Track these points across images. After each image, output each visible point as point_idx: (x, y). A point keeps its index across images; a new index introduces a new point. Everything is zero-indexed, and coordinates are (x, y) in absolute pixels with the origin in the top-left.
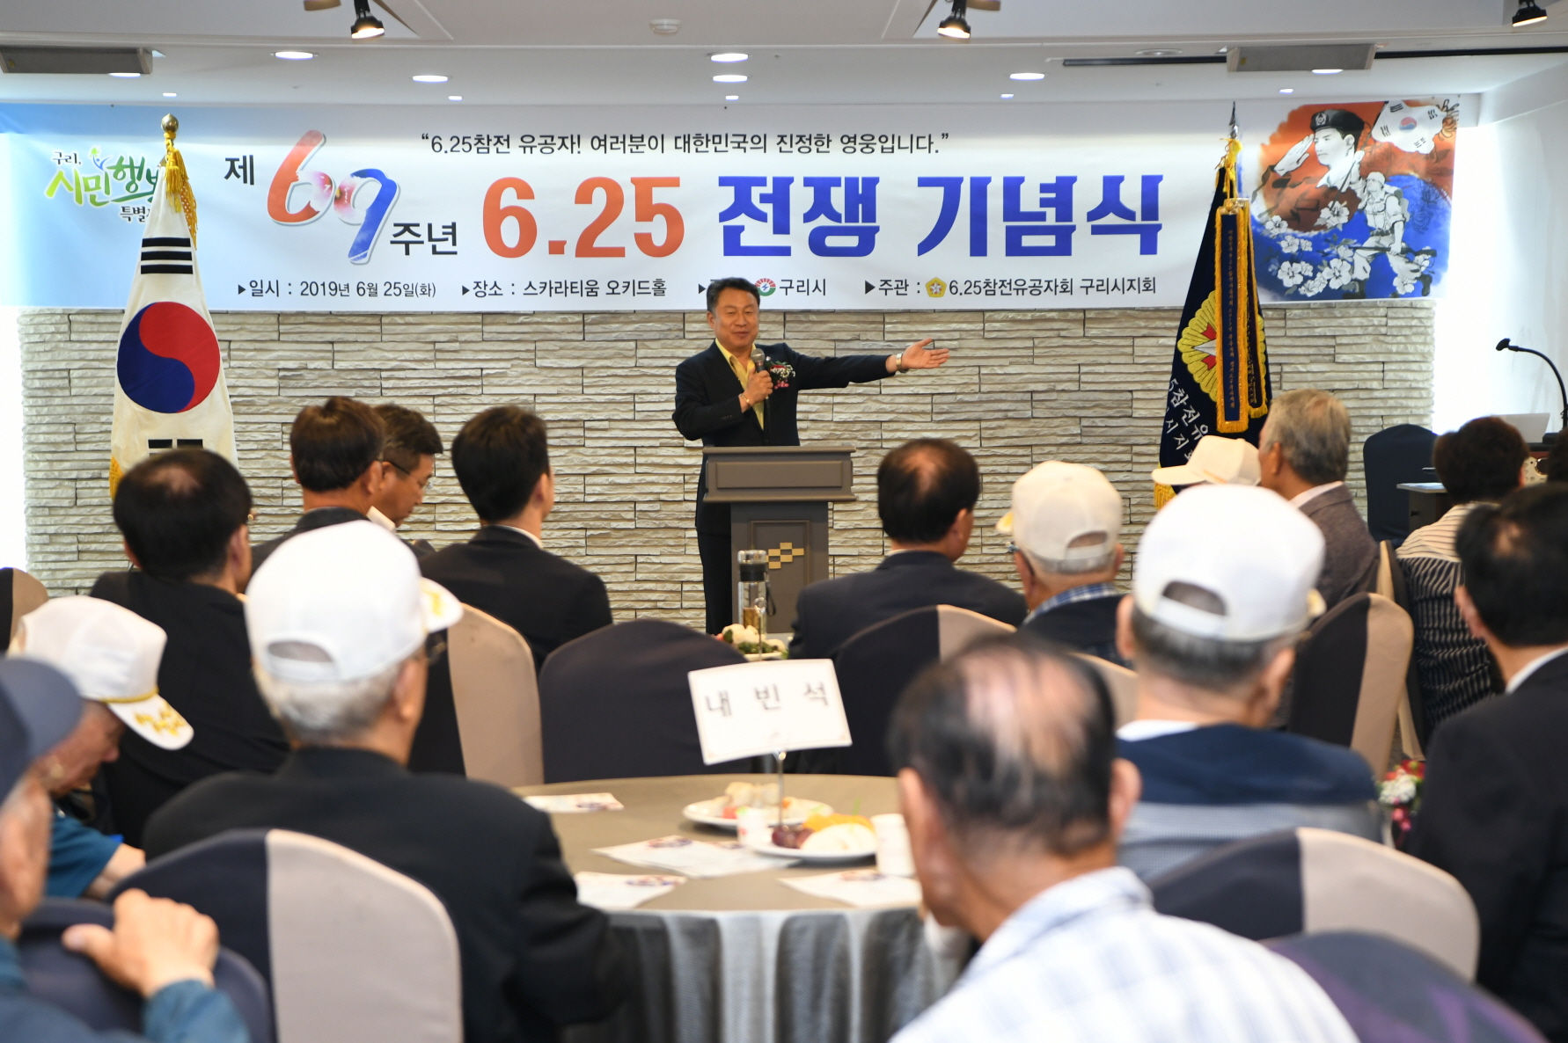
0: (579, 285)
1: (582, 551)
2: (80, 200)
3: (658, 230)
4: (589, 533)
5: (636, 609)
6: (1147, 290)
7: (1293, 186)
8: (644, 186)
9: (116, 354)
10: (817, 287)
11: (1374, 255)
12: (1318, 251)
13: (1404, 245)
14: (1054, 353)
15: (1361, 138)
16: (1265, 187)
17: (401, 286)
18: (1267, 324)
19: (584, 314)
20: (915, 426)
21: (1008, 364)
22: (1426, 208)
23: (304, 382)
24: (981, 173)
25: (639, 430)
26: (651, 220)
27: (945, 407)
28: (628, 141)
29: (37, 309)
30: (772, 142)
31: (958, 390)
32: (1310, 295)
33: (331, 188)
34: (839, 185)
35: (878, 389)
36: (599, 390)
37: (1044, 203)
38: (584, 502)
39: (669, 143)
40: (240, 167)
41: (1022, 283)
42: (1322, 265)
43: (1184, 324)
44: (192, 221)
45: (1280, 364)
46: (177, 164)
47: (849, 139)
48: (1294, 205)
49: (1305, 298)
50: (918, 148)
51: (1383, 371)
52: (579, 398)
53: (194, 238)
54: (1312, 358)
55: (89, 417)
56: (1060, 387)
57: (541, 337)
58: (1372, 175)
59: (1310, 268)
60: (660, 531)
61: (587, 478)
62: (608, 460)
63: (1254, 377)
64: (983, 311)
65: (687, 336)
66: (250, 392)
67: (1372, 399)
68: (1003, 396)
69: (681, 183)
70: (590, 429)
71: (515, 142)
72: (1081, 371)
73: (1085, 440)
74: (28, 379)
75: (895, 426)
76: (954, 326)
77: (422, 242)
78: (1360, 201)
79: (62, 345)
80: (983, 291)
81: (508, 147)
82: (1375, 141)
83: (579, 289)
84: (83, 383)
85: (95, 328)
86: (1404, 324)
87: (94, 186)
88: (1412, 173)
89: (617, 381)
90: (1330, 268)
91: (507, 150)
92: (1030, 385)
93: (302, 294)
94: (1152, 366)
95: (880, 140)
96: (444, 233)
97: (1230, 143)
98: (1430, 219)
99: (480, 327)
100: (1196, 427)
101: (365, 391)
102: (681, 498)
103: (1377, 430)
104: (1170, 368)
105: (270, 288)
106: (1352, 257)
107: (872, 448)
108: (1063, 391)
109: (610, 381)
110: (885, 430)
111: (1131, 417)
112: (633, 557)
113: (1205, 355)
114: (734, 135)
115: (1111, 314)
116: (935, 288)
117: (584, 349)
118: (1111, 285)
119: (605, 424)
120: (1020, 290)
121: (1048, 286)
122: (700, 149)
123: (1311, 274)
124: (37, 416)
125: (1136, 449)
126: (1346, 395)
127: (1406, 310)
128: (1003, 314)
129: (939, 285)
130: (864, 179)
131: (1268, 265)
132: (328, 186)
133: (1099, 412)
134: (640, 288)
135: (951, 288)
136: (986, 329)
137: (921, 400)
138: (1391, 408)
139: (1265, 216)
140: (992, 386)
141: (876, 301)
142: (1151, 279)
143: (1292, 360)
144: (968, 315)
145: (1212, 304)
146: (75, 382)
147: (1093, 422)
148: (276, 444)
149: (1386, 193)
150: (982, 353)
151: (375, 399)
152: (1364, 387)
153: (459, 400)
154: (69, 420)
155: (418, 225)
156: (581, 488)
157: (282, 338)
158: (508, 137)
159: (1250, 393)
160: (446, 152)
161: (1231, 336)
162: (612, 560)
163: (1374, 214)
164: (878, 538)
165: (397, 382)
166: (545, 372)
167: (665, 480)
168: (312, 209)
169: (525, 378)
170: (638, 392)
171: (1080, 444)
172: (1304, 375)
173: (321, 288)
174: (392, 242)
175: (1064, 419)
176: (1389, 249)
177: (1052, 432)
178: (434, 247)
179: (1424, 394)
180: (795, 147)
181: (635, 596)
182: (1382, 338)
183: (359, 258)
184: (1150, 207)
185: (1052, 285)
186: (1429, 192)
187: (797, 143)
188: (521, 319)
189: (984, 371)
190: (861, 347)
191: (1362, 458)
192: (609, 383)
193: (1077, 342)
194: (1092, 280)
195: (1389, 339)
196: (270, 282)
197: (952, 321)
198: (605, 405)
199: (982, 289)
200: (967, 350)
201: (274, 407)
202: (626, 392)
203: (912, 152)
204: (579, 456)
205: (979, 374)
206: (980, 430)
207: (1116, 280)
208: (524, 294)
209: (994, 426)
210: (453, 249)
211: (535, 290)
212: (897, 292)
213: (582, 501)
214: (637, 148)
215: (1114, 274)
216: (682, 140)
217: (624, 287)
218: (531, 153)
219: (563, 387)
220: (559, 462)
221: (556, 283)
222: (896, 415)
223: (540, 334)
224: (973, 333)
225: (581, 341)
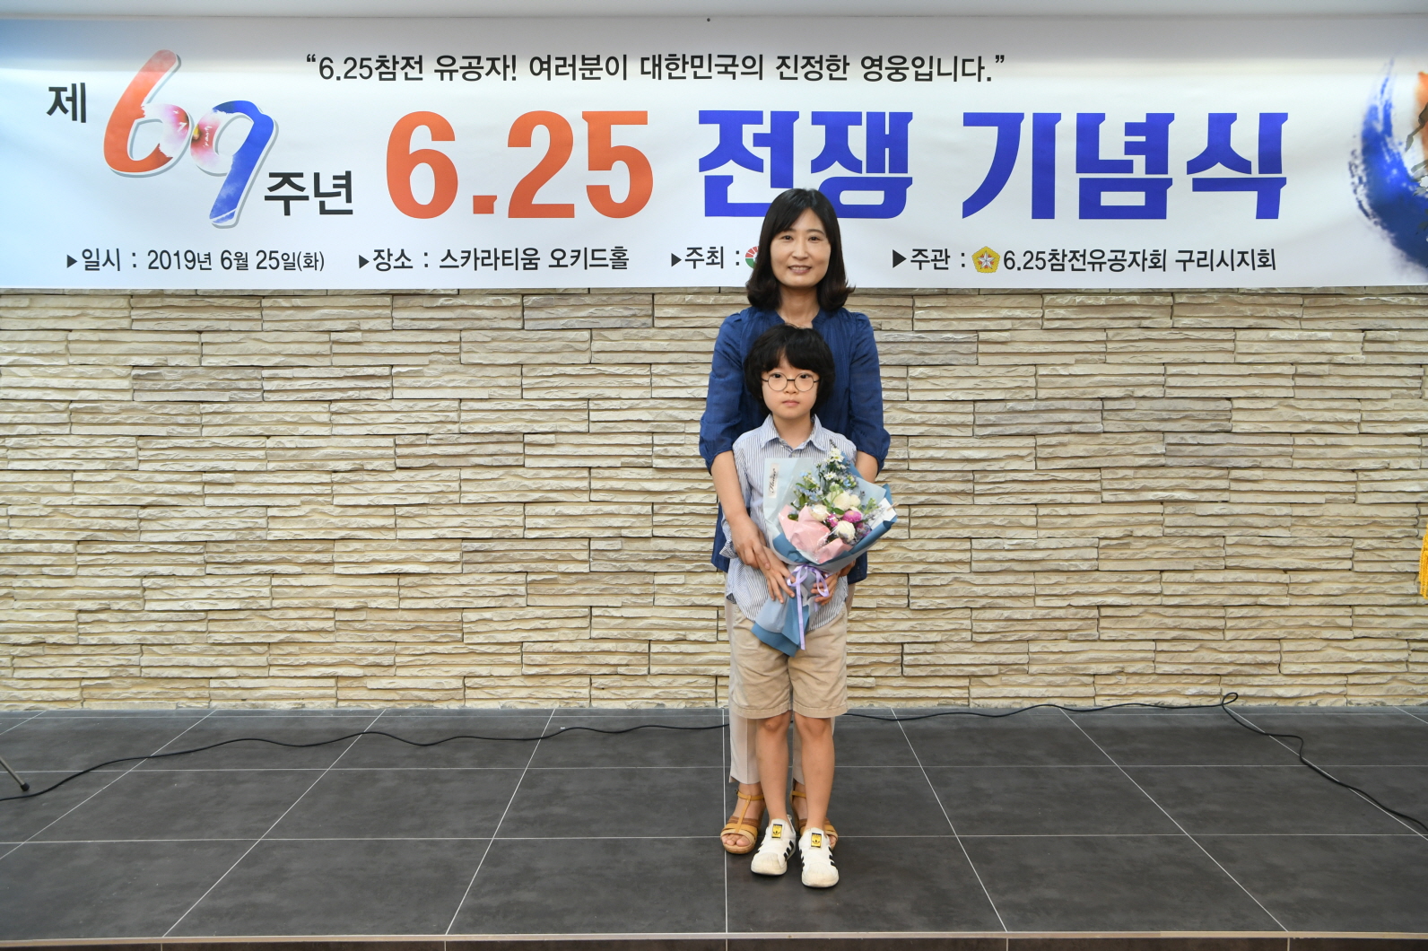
0: (513, 255)
1: (522, 601)
3: (618, 181)
4: (531, 578)
5: (591, 675)
6: (1265, 265)
8: (600, 123)
14: (1133, 349)
16: (1424, 129)
17: (278, 256)
19: (523, 294)
20: (953, 443)
21: (1073, 362)
23: (164, 383)
24: (1047, 108)
25: (594, 446)
26: (609, 168)
27: (992, 417)
28: (579, 64)
30: (770, 66)
31: (1008, 397)
33: (187, 126)
34: (860, 123)
35: (904, 395)
36: (542, 394)
37: (1131, 148)
38: (524, 538)
39: (634, 67)
40: (68, 99)
41: (1100, 254)
47: (873, 61)
50: (964, 74)
52: (517, 405)
56: (1139, 393)
57: (467, 324)
60: (622, 576)
61: (528, 508)
62: (555, 484)
64: (1041, 293)
65: (657, 323)
66: (94, 395)
68: (1066, 404)
69: (649, 119)
70: (531, 444)
71: (430, 65)
72: (1168, 372)
73: (1170, 461)
75: (925, 441)
76: (1004, 313)
77: (306, 198)
80: (1048, 265)
81: (421, 72)
83: (513, 261)
89: (566, 381)
91: (420, 76)
92: (1102, 389)
93: (150, 267)
94: (1260, 367)
95: (913, 63)
96: (335, 186)
99: (388, 312)
101: (242, 394)
102: (648, 534)
105: (108, 258)
107: (895, 471)
108: (1144, 398)
109: (557, 381)
110: (913, 447)
111: (1229, 432)
114: (719, 56)
115: (1208, 297)
116: (985, 260)
117: (523, 340)
118: (1217, 259)
119: (551, 438)
120: (1097, 264)
121: (1134, 260)
122: (674, 74)
125: (1235, 474)
128: (1067, 299)
129: (989, 256)
130: (892, 114)
132: (184, 124)
133: (1190, 425)
134: (593, 258)
135: (1006, 260)
136: (1046, 317)
137: (960, 408)
139: (1421, 169)
140: (1052, 391)
141: (909, 277)
142: (1269, 251)
144: (1022, 299)
147: (1182, 438)
148: (129, 463)
150: (1041, 348)
151: (254, 405)
153: (362, 406)
155: (301, 175)
156: (519, 520)
157: (136, 326)
158: (420, 57)
160: (338, 78)
162: (560, 613)
164: (902, 585)
165: (281, 383)
166: (473, 370)
167: (628, 511)
168: (163, 155)
169: (447, 378)
170: (593, 396)
171: (1163, 466)
173: (174, 259)
174: (267, 198)
175: (1144, 435)
177: (1129, 451)
178: (322, 204)
180: (801, 72)
181: (589, 659)
183: (223, 219)
184: (1271, 154)
185: (1139, 258)
187: (803, 67)
188: (441, 301)
189: (1042, 371)
190: (883, 338)
192: (555, 385)
193: (1165, 334)
194: (1191, 252)
196: (108, 251)
197: (1002, 306)
198: (551, 413)
199: (1047, 262)
200: (1021, 344)
201: (124, 415)
202: (577, 397)
203: (955, 80)
204: (514, 479)
205: (1035, 375)
206: (1035, 448)
207: (1223, 252)
208: (441, 267)
209: (1054, 443)
210: (347, 207)
211: (456, 260)
212: (935, 265)
213: (521, 536)
214: (591, 73)
215: (1220, 244)
216: (651, 62)
217: (572, 257)
218: (451, 79)
219: (496, 389)
220: (491, 486)
221: (483, 251)
222: (927, 428)
223: (466, 321)
224: (1029, 321)
225: (518, 329)
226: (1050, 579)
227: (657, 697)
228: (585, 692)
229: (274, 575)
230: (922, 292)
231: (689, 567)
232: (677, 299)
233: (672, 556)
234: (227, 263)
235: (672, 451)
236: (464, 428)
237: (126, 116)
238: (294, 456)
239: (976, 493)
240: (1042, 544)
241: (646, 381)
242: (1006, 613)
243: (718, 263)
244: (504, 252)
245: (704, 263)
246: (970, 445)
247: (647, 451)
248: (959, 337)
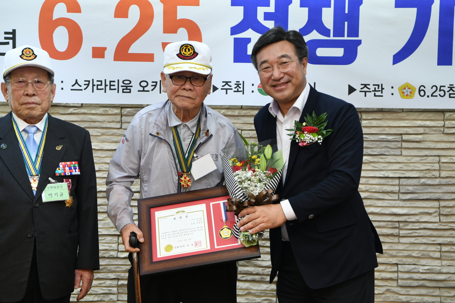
0: (116, 84)
1: (114, 297)
8: (170, 5)
19: (122, 107)
20: (385, 203)
26: (176, 32)
27: (410, 188)
31: (421, 175)
34: (330, 7)
38: (117, 258)
64: (443, 112)
69: (200, 3)
76: (419, 123)
80: (447, 94)
83: (116, 87)
96: (6, 38)
116: (406, 91)
129: (409, 89)
130: (350, 1)
135: (420, 91)
136: (446, 126)
137: (390, 181)
140: (450, 173)
144: (430, 115)
150: (443, 145)
156: (115, 246)
188: (71, 110)
189: (443, 160)
197: (417, 118)
199: (446, 92)
200: (430, 143)
205: (439, 162)
206: (439, 208)
208: (72, 90)
209: (451, 205)
211: (81, 86)
212: (375, 94)
213: (116, 256)
217: (152, 86)
219: (103, 165)
221: (98, 81)
223: (86, 123)
224: (435, 129)
225: (119, 129)
226: (450, 293)
230: (367, 110)
239: (401, 235)
240: (445, 270)
243: (241, 91)
244: (110, 82)
245: (232, 91)
246: (397, 205)
248: (390, 138)
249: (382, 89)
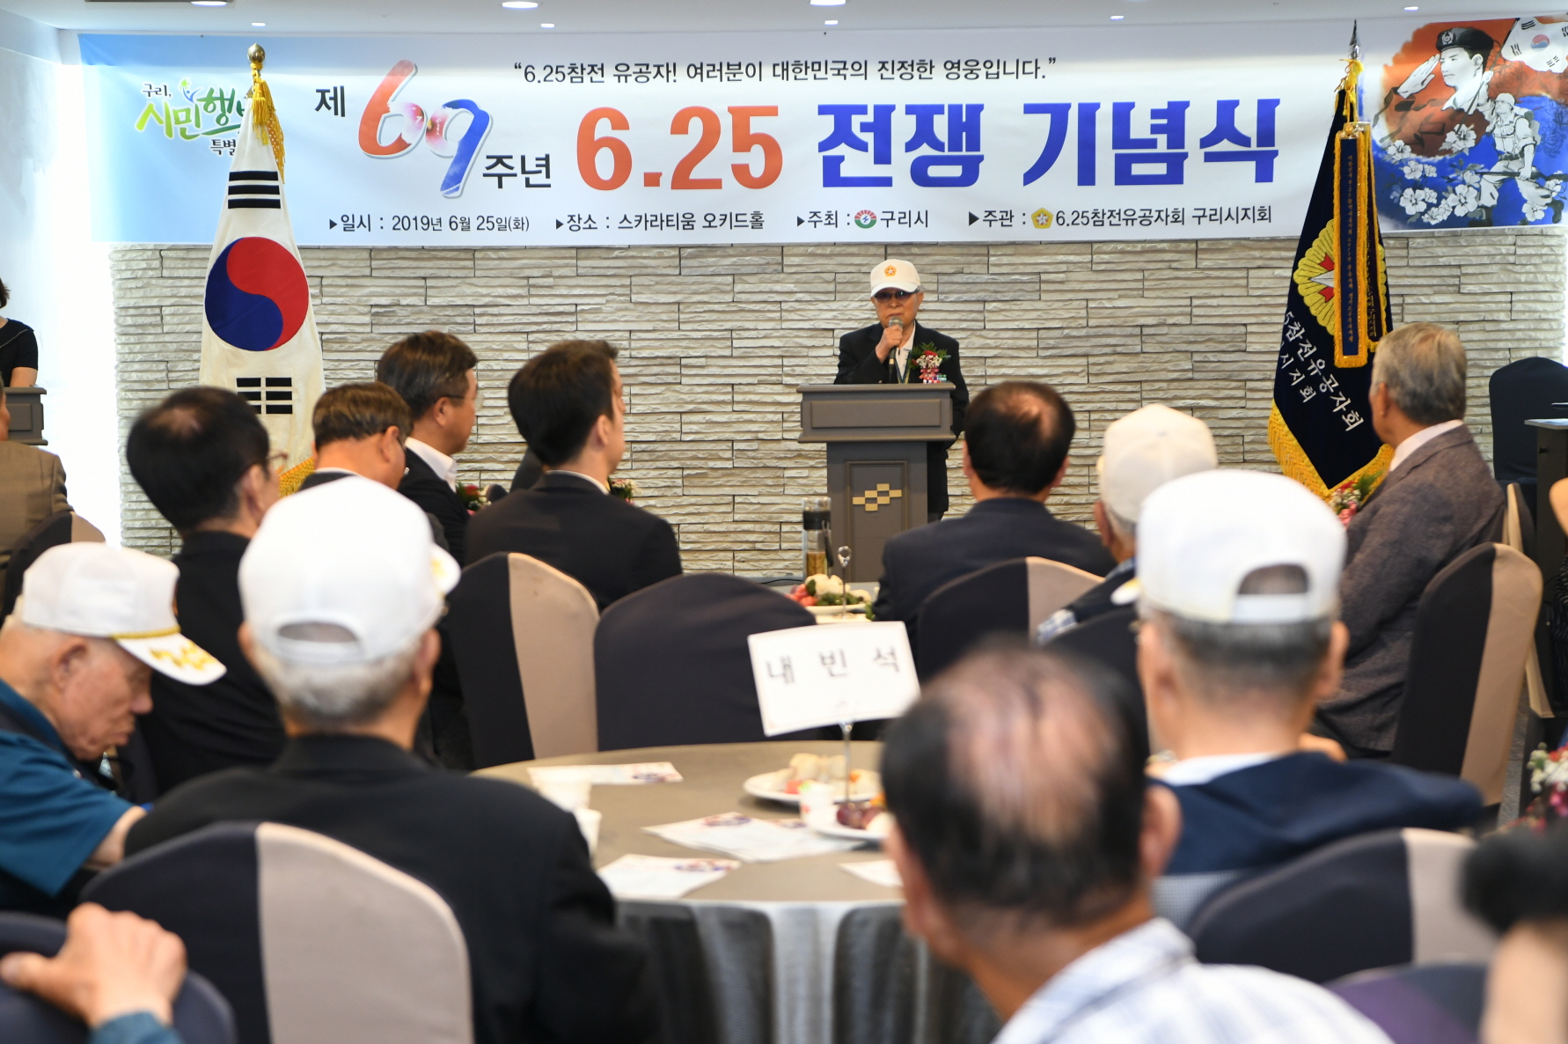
0: (675, 218)
1: (679, 491)
2: (170, 133)
3: (756, 161)
4: (686, 472)
5: (734, 551)
6: (1263, 219)
7: (1417, 109)
8: (741, 116)
9: (203, 291)
10: (919, 218)
11: (1503, 181)
12: (1443, 177)
13: (1534, 169)
14: (1164, 286)
15: (1490, 57)
16: (1388, 110)
17: (494, 220)
18: (1388, 253)
19: (680, 248)
20: (1020, 362)
21: (1117, 297)
22: (1558, 130)
23: (397, 318)
24: (1089, 99)
25: (736, 367)
26: (749, 150)
27: (1052, 342)
28: (725, 69)
29: (129, 244)
30: (873, 69)
31: (1065, 325)
32: (1433, 223)
33: (423, 119)
34: (943, 113)
35: (982, 324)
36: (695, 326)
37: (1155, 129)
38: (681, 441)
39: (767, 70)
40: (331, 99)
41: (1132, 213)
42: (1447, 191)
43: (1300, 254)
44: (279, 153)
45: (1402, 295)
46: (264, 96)
47: (953, 64)
48: (1418, 128)
49: (1428, 226)
50: (1024, 73)
51: (1511, 302)
52: (676, 335)
53: (282, 171)
54: (1436, 288)
55: (181, 355)
56: (1170, 321)
57: (636, 271)
58: (1501, 97)
59: (1434, 194)
60: (758, 471)
61: (684, 417)
62: (706, 397)
63: (1374, 309)
64: (1091, 243)
65: (786, 270)
66: (342, 329)
67: (1499, 331)
68: (1111, 330)
69: (779, 113)
70: (686, 366)
71: (610, 71)
72: (1193, 304)
73: (1197, 376)
74: (121, 316)
75: (999, 362)
76: (1061, 258)
77: (515, 175)
78: (1488, 123)
79: (154, 281)
80: (1091, 222)
81: (603, 76)
82: (1505, 60)
83: (675, 223)
84: (176, 320)
85: (187, 264)
86: (1533, 253)
87: (184, 119)
88: (1544, 94)
89: (715, 316)
90: (1456, 194)
91: (601, 79)
92: (1140, 319)
93: (394, 229)
94: (1267, 299)
95: (984, 64)
96: (537, 166)
97: (1351, 63)
98: (1562, 141)
99: (574, 261)
100: (1312, 362)
101: (458, 327)
102: (779, 437)
103: (1504, 364)
104: (1285, 300)
105: (361, 222)
106: (1479, 182)
107: (976, 385)
108: (1174, 325)
109: (707, 316)
110: (989, 366)
111: (1245, 351)
112: (731, 498)
113: (1322, 287)
114: (834, 62)
115: (1225, 244)
116: (1041, 218)
117: (680, 284)
118: (1225, 215)
119: (702, 361)
120: (1130, 220)
121: (1159, 216)
122: (799, 76)
123: (1435, 202)
124: (129, 353)
125: (1250, 385)
126: (1471, 327)
127: (1536, 238)
128: (1112, 245)
129: (1045, 215)
130: (968, 106)
131: (1390, 191)
132: (420, 118)
133: (1212, 346)
134: (737, 221)
135: (1058, 219)
136: (1094, 261)
137: (1026, 334)
138: (1518, 340)
139: (1388, 141)
140: (1100, 320)
141: (980, 233)
142: (1267, 208)
143: (1414, 291)
144: (1074, 247)
145: (1331, 232)
146: (167, 319)
147: (1206, 357)
149: (1516, 115)
150: (1090, 286)
152: (1490, 319)
154: (161, 358)
155: (511, 157)
156: (677, 426)
158: (602, 65)
159: (1369, 325)
160: (539, 82)
161: (1350, 267)
162: (709, 501)
163: (1503, 137)
165: (490, 318)
166: (640, 308)
167: (764, 418)
168: (404, 141)
169: (620, 314)
170: (735, 327)
171: (1190, 380)
172: (1427, 306)
173: (413, 222)
174: (485, 175)
175: (1175, 354)
176: (1518, 174)
177: (1162, 367)
178: (527, 180)
179: (1554, 325)
180: (897, 74)
181: (733, 537)
182: (1510, 267)
183: (451, 192)
184: (1266, 132)
185: (1163, 215)
186: (1561, 113)
187: (899, 70)
188: (616, 253)
189: (1091, 304)
190: (964, 280)
191: (1488, 393)
192: (705, 319)
193: (1189, 274)
194: (1204, 210)
195: (1517, 268)
196: (361, 217)
197: (1058, 253)
198: (702, 341)
199: (1090, 219)
200: (1075, 283)
201: (365, 344)
202: (723, 328)
203: (1017, 78)
204: (673, 394)
205: (1086, 308)
206: (1087, 366)
207: (1230, 209)
208: (619, 228)
209: (1102, 361)
210: (546, 181)
211: (630, 223)
212: (1002, 223)
213: (679, 439)
214: (734, 76)
215: (1227, 202)
216: (780, 67)
217: (720, 220)
218: (626, 81)
219: (658, 323)
220: (655, 399)
221: (651, 216)
222: (1000, 351)
223: (635, 269)
224: (1081, 265)
225: (677, 275)
227: (786, 568)
228: (730, 564)
229: (481, 471)
230: (994, 244)
231: (812, 463)
232: (801, 250)
233: (800, 455)
234: (454, 226)
235: (798, 370)
236: (634, 353)
237: (376, 111)
238: (500, 376)
240: (1093, 443)
241: (778, 315)
242: (1066, 499)
243: (833, 224)
245: (823, 223)
246: (1035, 364)
247: (779, 371)
248: (1025, 278)
249: (1011, 217)
